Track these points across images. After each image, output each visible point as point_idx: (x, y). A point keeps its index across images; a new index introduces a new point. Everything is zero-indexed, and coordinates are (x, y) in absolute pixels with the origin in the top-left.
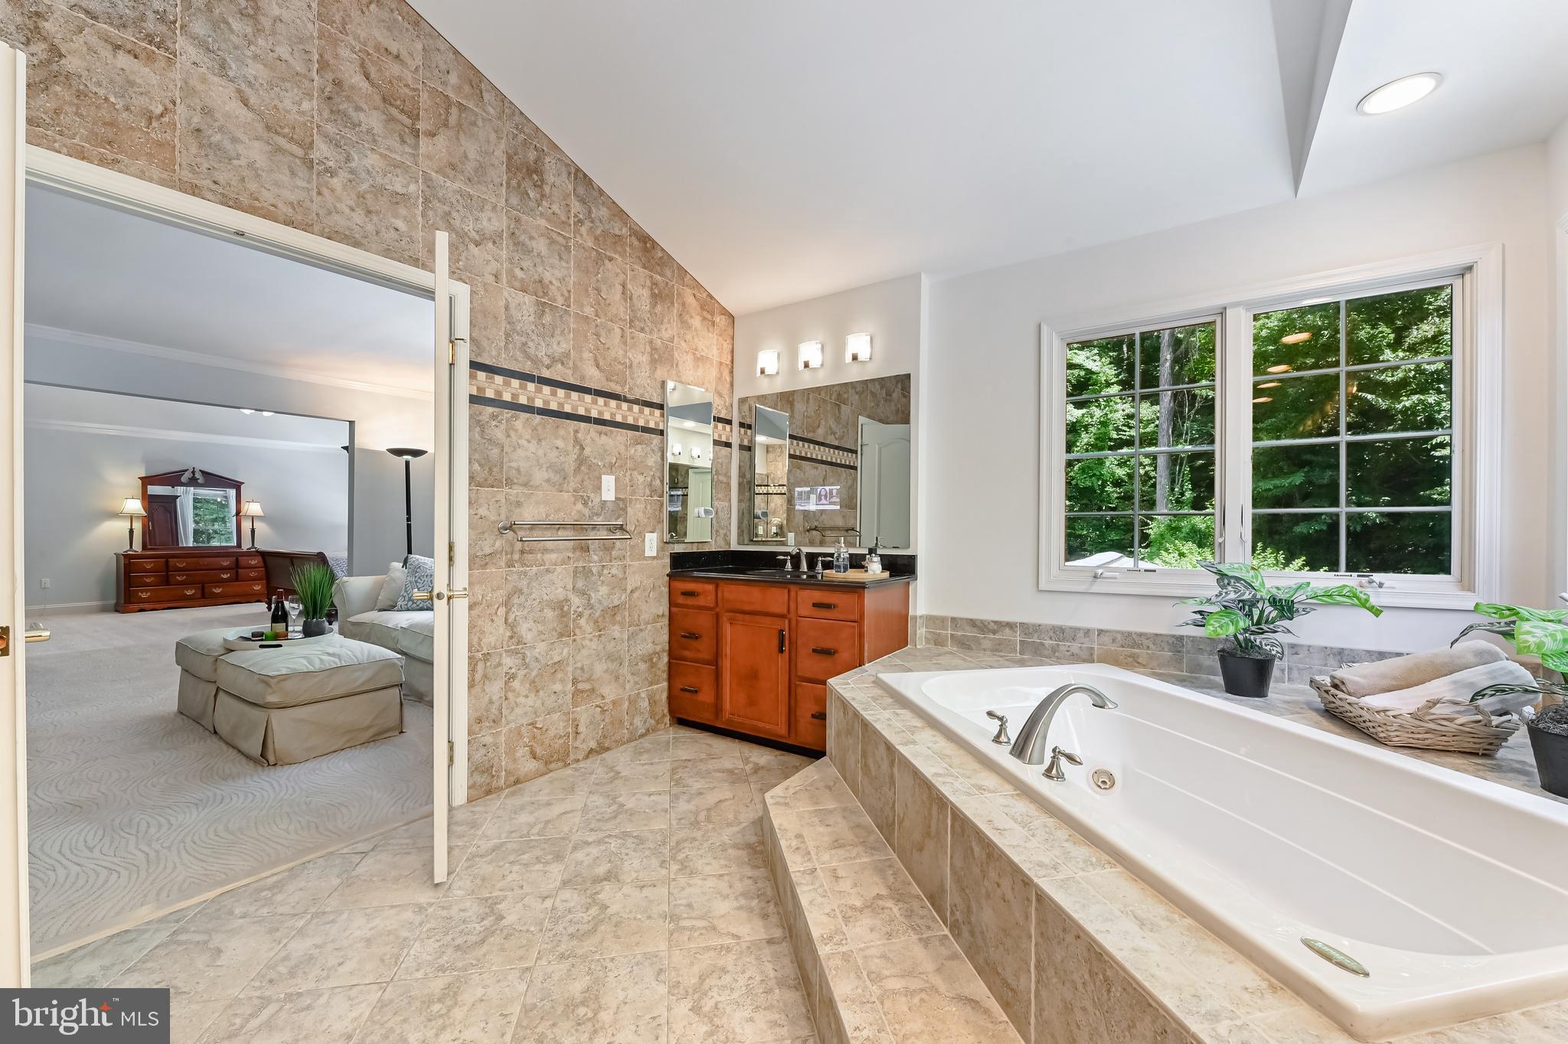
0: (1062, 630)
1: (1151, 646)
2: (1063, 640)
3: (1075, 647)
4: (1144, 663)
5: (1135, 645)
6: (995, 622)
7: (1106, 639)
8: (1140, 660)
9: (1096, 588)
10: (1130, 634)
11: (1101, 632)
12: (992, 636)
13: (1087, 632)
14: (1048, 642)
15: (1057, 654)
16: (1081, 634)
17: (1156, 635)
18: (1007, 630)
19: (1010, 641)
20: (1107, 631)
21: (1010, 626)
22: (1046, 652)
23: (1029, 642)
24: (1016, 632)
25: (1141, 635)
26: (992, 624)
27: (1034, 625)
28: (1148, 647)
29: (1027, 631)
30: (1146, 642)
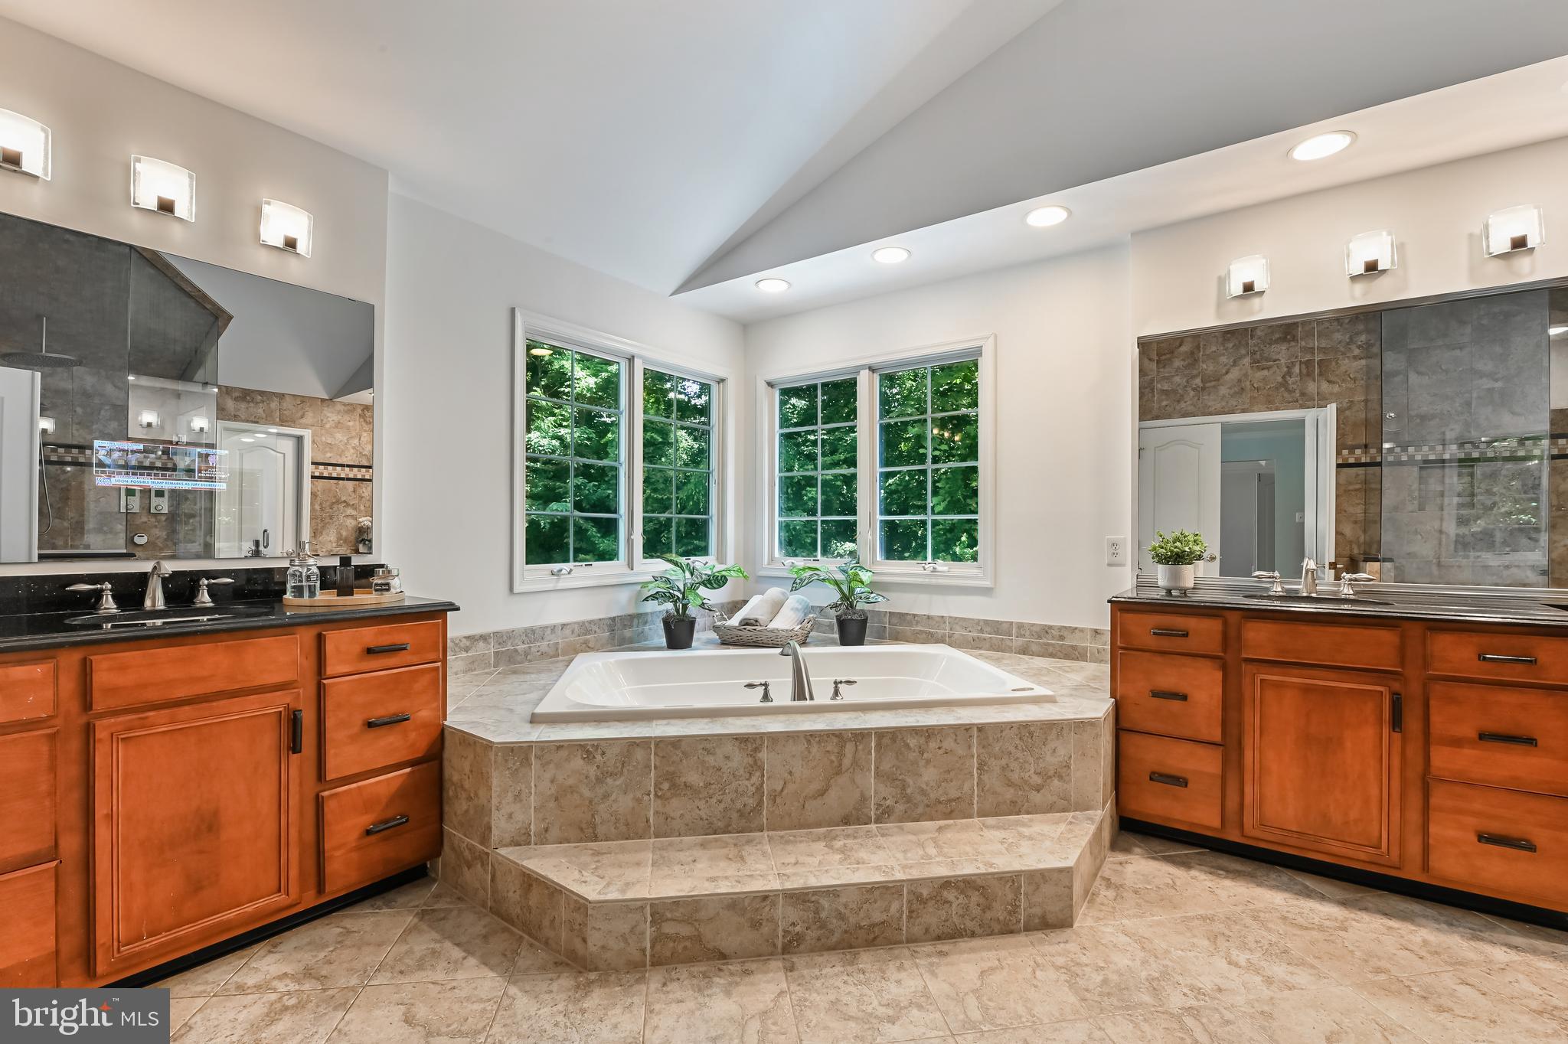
0: (533, 631)
1: (597, 630)
2: (535, 640)
3: (543, 646)
4: (592, 647)
5: (588, 632)
6: (468, 638)
7: (567, 632)
8: (590, 645)
9: (562, 585)
10: (583, 622)
11: (563, 626)
12: (464, 655)
13: (554, 628)
14: (521, 647)
15: (529, 657)
16: (549, 632)
17: (600, 619)
18: (481, 644)
19: (484, 655)
20: (568, 624)
21: (484, 638)
22: (519, 658)
23: (503, 652)
24: (490, 644)
25: (590, 622)
26: (464, 640)
27: (508, 632)
28: (595, 632)
29: (501, 641)
30: (595, 628)
